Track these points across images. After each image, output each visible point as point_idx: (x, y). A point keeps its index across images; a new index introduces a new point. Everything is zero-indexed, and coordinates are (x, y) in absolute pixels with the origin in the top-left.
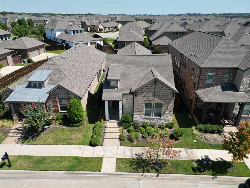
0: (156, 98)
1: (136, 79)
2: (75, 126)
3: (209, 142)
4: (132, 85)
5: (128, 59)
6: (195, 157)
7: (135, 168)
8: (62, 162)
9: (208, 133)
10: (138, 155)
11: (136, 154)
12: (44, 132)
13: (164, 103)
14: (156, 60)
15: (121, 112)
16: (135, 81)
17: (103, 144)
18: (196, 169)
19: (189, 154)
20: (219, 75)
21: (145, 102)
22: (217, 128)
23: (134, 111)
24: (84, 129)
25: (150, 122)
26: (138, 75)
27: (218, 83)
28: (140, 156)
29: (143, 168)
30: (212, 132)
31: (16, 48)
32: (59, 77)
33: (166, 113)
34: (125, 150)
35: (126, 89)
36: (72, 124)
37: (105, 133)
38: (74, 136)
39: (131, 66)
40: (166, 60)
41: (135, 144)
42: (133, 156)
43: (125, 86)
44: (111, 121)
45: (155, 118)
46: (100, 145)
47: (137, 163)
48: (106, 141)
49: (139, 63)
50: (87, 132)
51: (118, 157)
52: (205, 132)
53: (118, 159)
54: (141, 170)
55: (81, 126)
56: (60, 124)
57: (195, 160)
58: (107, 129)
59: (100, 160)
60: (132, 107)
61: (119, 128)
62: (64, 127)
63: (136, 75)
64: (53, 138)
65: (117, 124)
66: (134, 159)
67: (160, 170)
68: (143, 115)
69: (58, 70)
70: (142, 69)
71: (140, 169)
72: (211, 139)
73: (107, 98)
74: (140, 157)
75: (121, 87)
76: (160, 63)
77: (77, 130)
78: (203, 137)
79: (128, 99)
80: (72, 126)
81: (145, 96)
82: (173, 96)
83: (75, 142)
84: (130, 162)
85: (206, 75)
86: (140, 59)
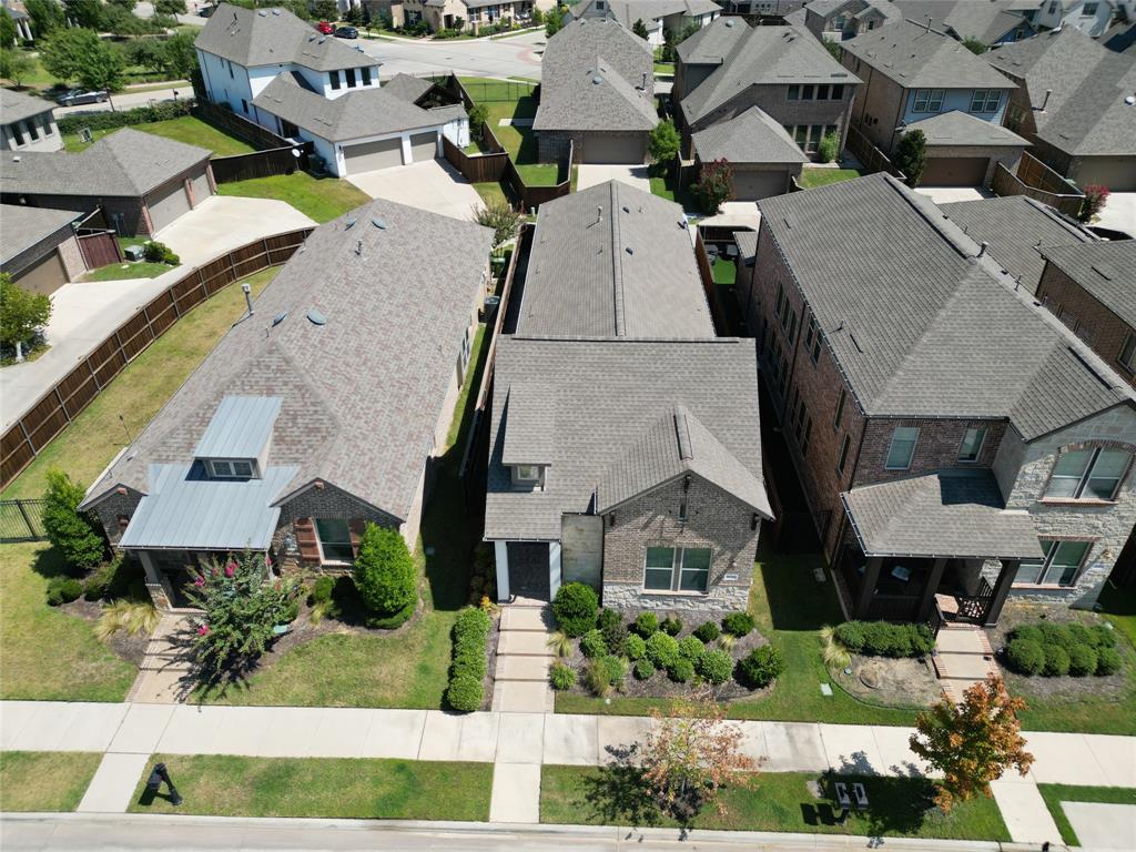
0: (688, 533)
1: (614, 451)
2: (383, 627)
3: (877, 696)
4: (599, 473)
5: (583, 360)
6: (819, 759)
7: (606, 806)
8: (352, 782)
9: (877, 654)
10: (616, 753)
11: (609, 749)
12: (272, 651)
13: (717, 549)
14: (693, 366)
15: (555, 574)
16: (609, 460)
17: (491, 702)
18: (817, 810)
19: (800, 745)
20: (934, 438)
21: (646, 544)
22: (911, 641)
23: (606, 574)
24: (421, 634)
25: (665, 607)
26: (622, 433)
27: (931, 467)
28: (626, 754)
29: (635, 808)
30: (892, 654)
31: (91, 193)
32: (310, 426)
33: (726, 579)
34: (572, 730)
35: (576, 493)
36: (372, 620)
37: (497, 655)
38: (382, 672)
39: (596, 389)
40: (734, 365)
41: (606, 705)
42: (598, 758)
43: (572, 480)
44: (520, 600)
45: (683, 596)
46: (479, 709)
47: (613, 786)
48: (502, 692)
49: (625, 378)
50: (430, 648)
51: (548, 761)
52: (868, 651)
53: (547, 770)
54: (626, 817)
55: (406, 624)
56: (329, 616)
57: (816, 775)
58: (505, 638)
59: (480, 774)
60: (599, 555)
61: (549, 631)
62: (344, 630)
63: (615, 433)
64: (307, 681)
65: (542, 615)
66: (601, 769)
67: (691, 816)
68: (640, 584)
69: (303, 396)
70: (636, 403)
71: (624, 810)
72: (885, 680)
73: (502, 531)
74: (624, 760)
75: (555, 482)
76: (710, 379)
77: (394, 643)
78: (858, 674)
79: (582, 530)
80: (374, 627)
81: (646, 526)
82: (753, 528)
83: (389, 694)
84: (589, 781)
85: (886, 438)
86: (631, 361)
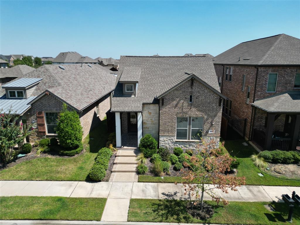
0: (193, 109)
1: (163, 85)
2: (66, 155)
3: (284, 176)
4: (157, 91)
5: (151, 62)
6: (266, 197)
7: (163, 214)
9: (279, 163)
10: (167, 195)
11: (163, 194)
12: (15, 162)
13: (206, 117)
14: (190, 62)
15: (140, 133)
16: (161, 87)
17: (109, 179)
18: (274, 216)
19: (255, 193)
20: (284, 77)
21: (176, 115)
22: (293, 155)
23: (160, 131)
24: (82, 159)
25: (185, 148)
26: (165, 80)
27: (284, 91)
28: (172, 195)
29: (178, 215)
30: (285, 162)
32: (50, 86)
33: (210, 133)
34: (146, 188)
35: (148, 97)
36: (62, 151)
37: (114, 164)
38: (61, 169)
39: (156, 69)
40: (205, 62)
41: (162, 179)
42: (158, 197)
43: (146, 93)
44: (125, 147)
45: (192, 142)
46: (103, 181)
47: (166, 207)
48: (114, 176)
49: (166, 66)
50: (85, 162)
51: (134, 197)
52: (275, 161)
53: (132, 201)
54: (174, 219)
55: (77, 155)
56: (45, 152)
57: (267, 203)
58: (118, 159)
59: (101, 203)
60: (157, 125)
61: (136, 156)
62: (49, 156)
63: (163, 80)
64: (26, 171)
65: (134, 152)
66: (160, 200)
67: (208, 218)
68: (175, 136)
69: (50, 78)
70: (171, 72)
71: (172, 216)
72: (285, 171)
73: (118, 109)
74: (171, 198)
75: (140, 94)
76: (197, 66)
77: (70, 161)
78: (273, 170)
79: (150, 113)
80: (63, 155)
81: (176, 105)
82: (220, 105)
83: (62, 176)
84: (154, 204)
85: (266, 77)
86: (168, 62)
